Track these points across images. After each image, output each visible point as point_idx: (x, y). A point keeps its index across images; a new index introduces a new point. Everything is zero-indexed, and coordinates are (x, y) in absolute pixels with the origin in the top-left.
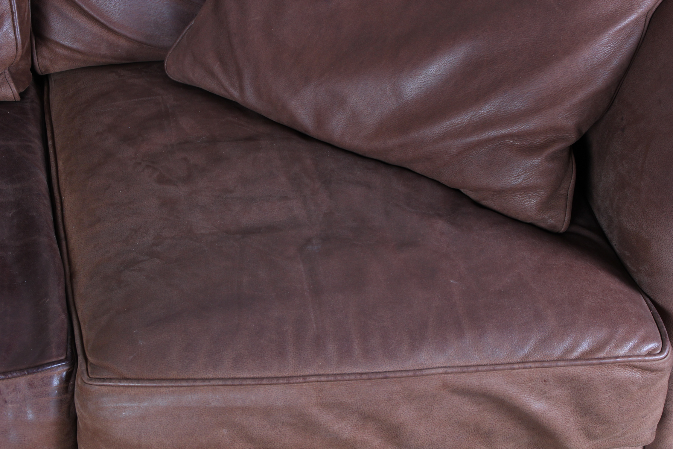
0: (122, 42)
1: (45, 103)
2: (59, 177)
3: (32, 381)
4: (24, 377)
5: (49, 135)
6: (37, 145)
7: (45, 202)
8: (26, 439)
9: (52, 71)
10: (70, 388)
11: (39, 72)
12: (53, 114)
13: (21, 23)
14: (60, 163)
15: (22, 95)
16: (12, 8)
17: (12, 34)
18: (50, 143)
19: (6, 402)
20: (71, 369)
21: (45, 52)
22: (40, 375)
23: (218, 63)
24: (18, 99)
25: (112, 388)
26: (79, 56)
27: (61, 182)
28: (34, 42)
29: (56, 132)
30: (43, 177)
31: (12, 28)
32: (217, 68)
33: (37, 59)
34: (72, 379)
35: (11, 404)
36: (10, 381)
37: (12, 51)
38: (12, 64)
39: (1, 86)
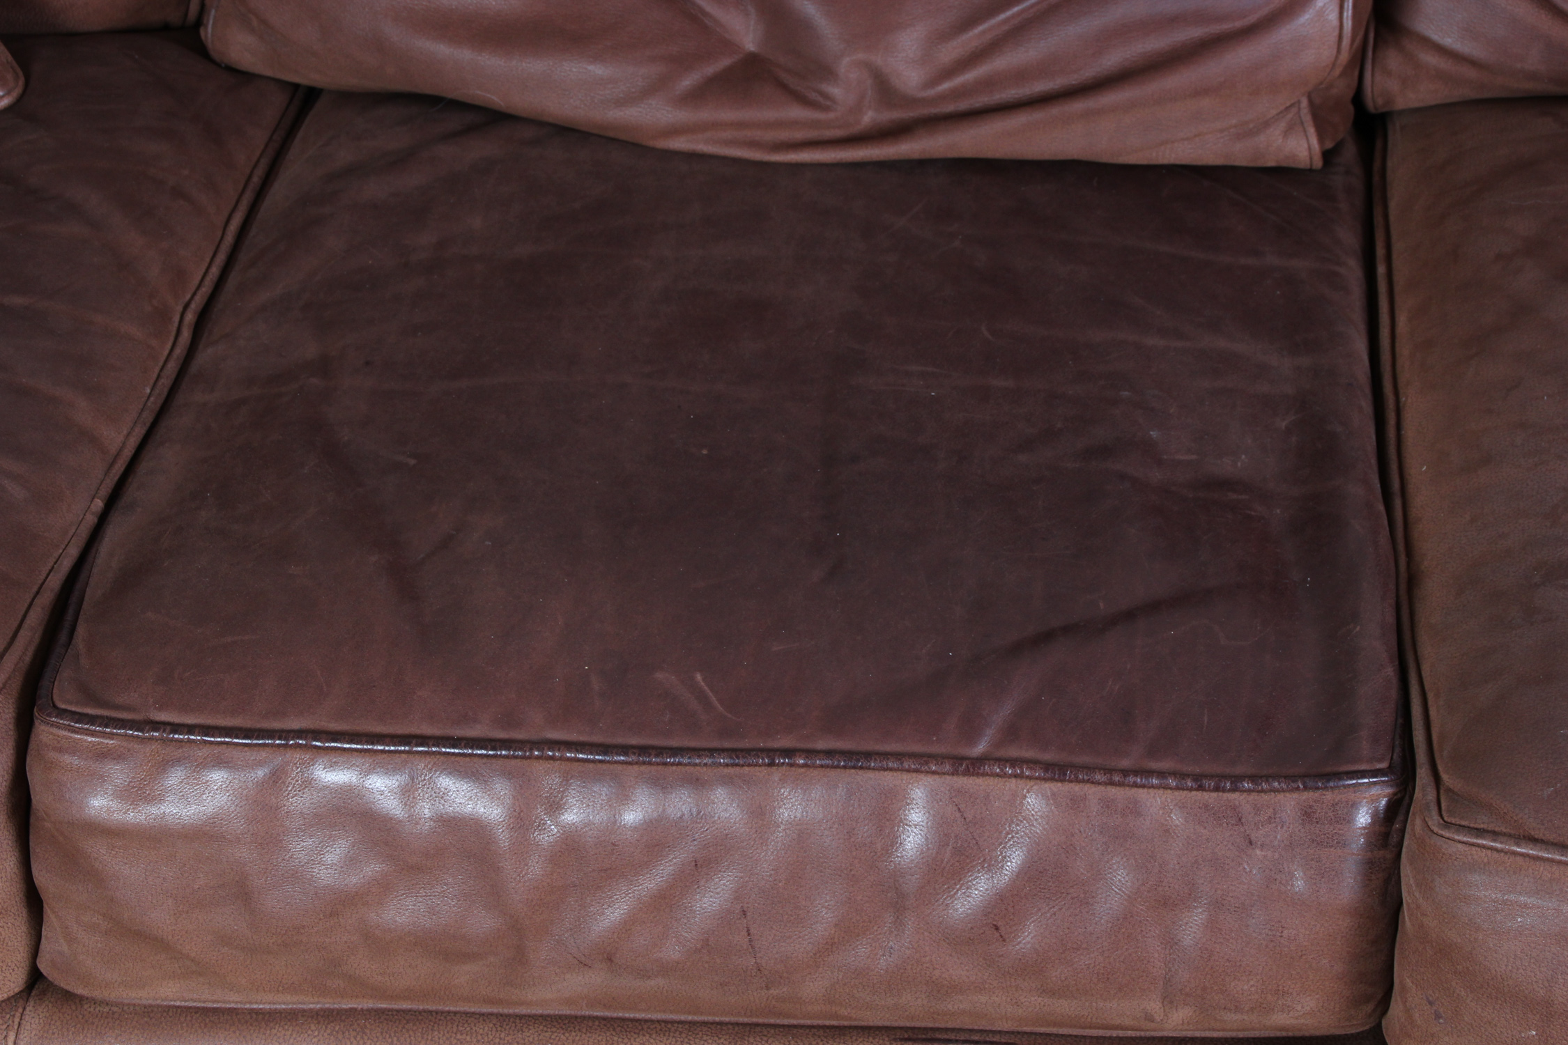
1: (1376, 178)
2: (1397, 349)
3: (1311, 807)
4: (1295, 795)
5: (1380, 251)
6: (1352, 271)
7: (1363, 404)
8: (1285, 933)
9: (1400, 104)
10: (1394, 839)
11: (1370, 105)
12: (1393, 205)
14: (1401, 320)
15: (1328, 156)
17: (1333, 16)
18: (1381, 270)
19: (1251, 843)
20: (1399, 795)
21: (1393, 60)
22: (1329, 796)
24: (1318, 163)
25: (1495, 855)
26: (1472, 73)
27: (1399, 362)
28: (1372, 35)
29: (1398, 246)
30: (1360, 346)
33: (1373, 75)
34: (1400, 818)
35: (1262, 850)
36: (1265, 797)
37: (1327, 53)
38: (1321, 83)
39: (1287, 133)
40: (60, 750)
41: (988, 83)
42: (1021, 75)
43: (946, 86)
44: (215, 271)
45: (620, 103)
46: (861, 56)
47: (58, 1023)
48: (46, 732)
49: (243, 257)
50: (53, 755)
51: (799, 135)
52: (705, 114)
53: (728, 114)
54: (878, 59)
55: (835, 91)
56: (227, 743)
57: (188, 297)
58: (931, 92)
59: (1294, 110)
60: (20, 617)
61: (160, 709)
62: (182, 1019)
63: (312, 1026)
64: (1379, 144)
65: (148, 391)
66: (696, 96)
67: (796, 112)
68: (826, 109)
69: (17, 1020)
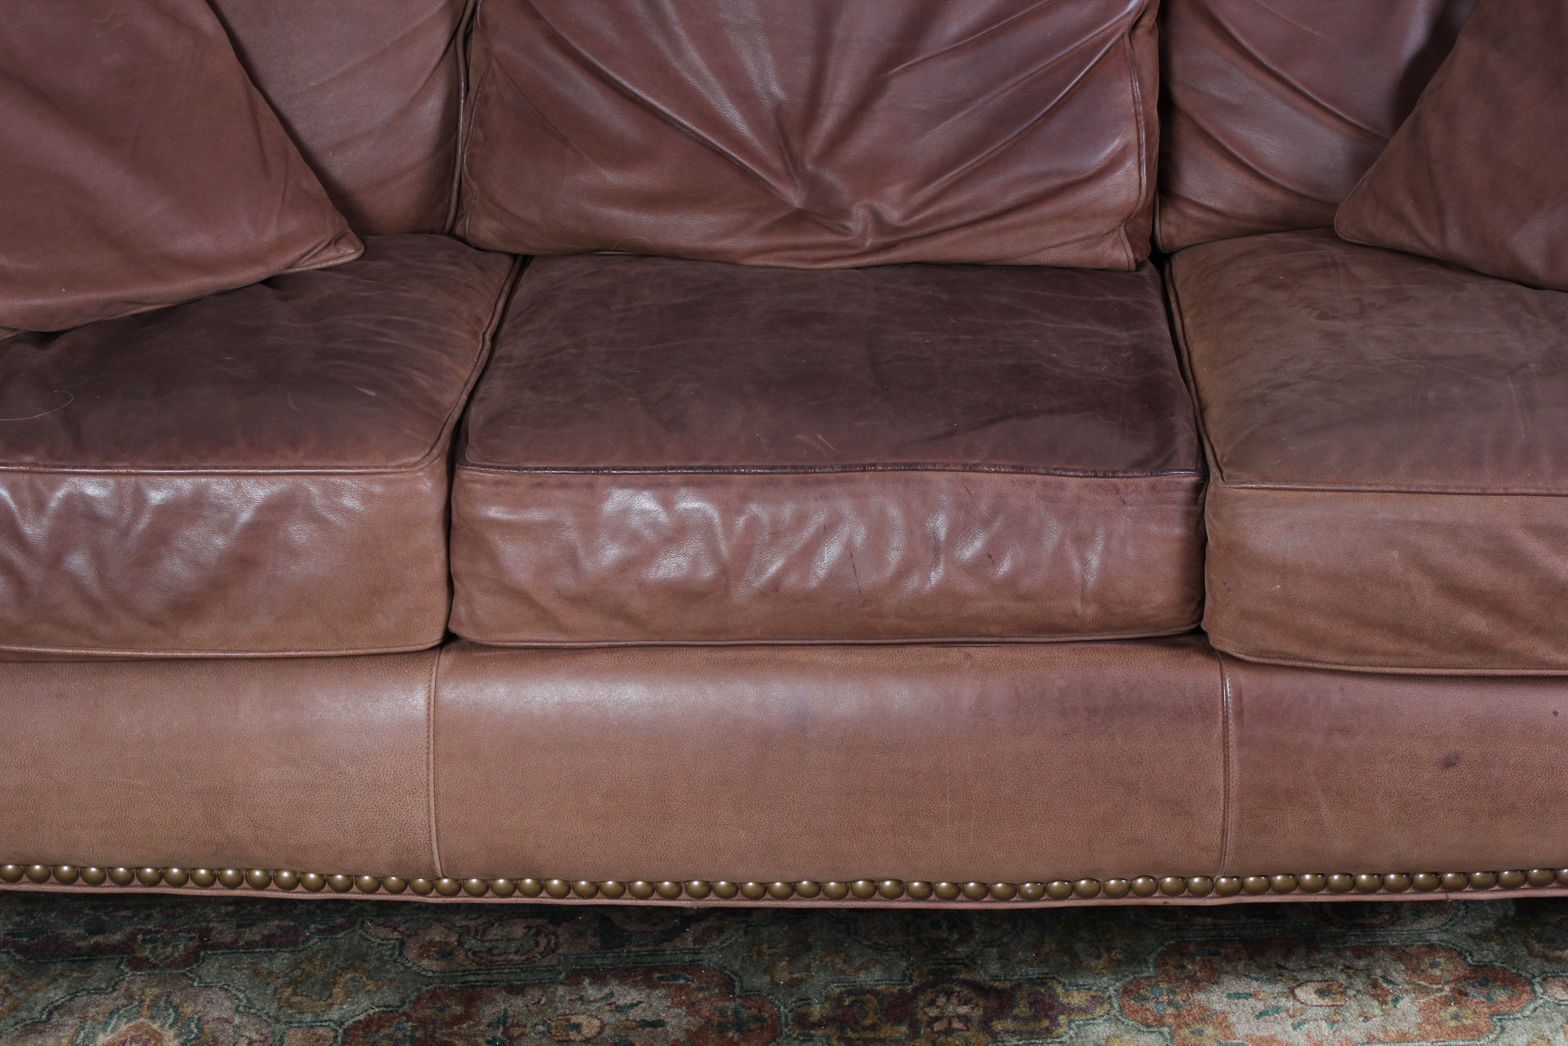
0: (1277, 196)
1: (1167, 275)
2: (1186, 333)
3: (1155, 484)
4: (1147, 479)
5: (1172, 298)
6: (1157, 303)
8: (1146, 552)
9: (1178, 243)
10: (1200, 501)
11: (1160, 244)
12: (1178, 284)
13: (1149, 159)
14: (1187, 321)
15: (1139, 265)
16: (1139, 139)
18: (1174, 305)
19: (1124, 503)
20: (1201, 482)
21: (1172, 216)
22: (1164, 479)
23: (1411, 202)
24: (1133, 266)
25: (1252, 491)
26: (1216, 219)
27: (1188, 338)
28: (1158, 202)
30: (1165, 330)
31: (1137, 164)
32: (1409, 208)
33: (1160, 225)
34: (1203, 492)
35: (1130, 507)
36: (1131, 480)
37: (1134, 195)
38: (1131, 215)
39: (1114, 246)
40: (475, 482)
41: (940, 216)
42: (958, 211)
43: (916, 218)
44: (495, 321)
45: (723, 236)
46: (866, 201)
47: (460, 661)
48: (464, 474)
49: (509, 317)
50: (470, 485)
51: (829, 253)
52: (775, 240)
53: (788, 240)
54: (876, 204)
55: (850, 224)
56: (566, 473)
57: (484, 330)
58: (907, 223)
59: (1116, 234)
60: (439, 431)
61: (526, 461)
62: (530, 655)
63: (604, 655)
64: (1167, 267)
65: (476, 360)
66: (769, 230)
67: (828, 238)
68: (846, 235)
69: (437, 661)
